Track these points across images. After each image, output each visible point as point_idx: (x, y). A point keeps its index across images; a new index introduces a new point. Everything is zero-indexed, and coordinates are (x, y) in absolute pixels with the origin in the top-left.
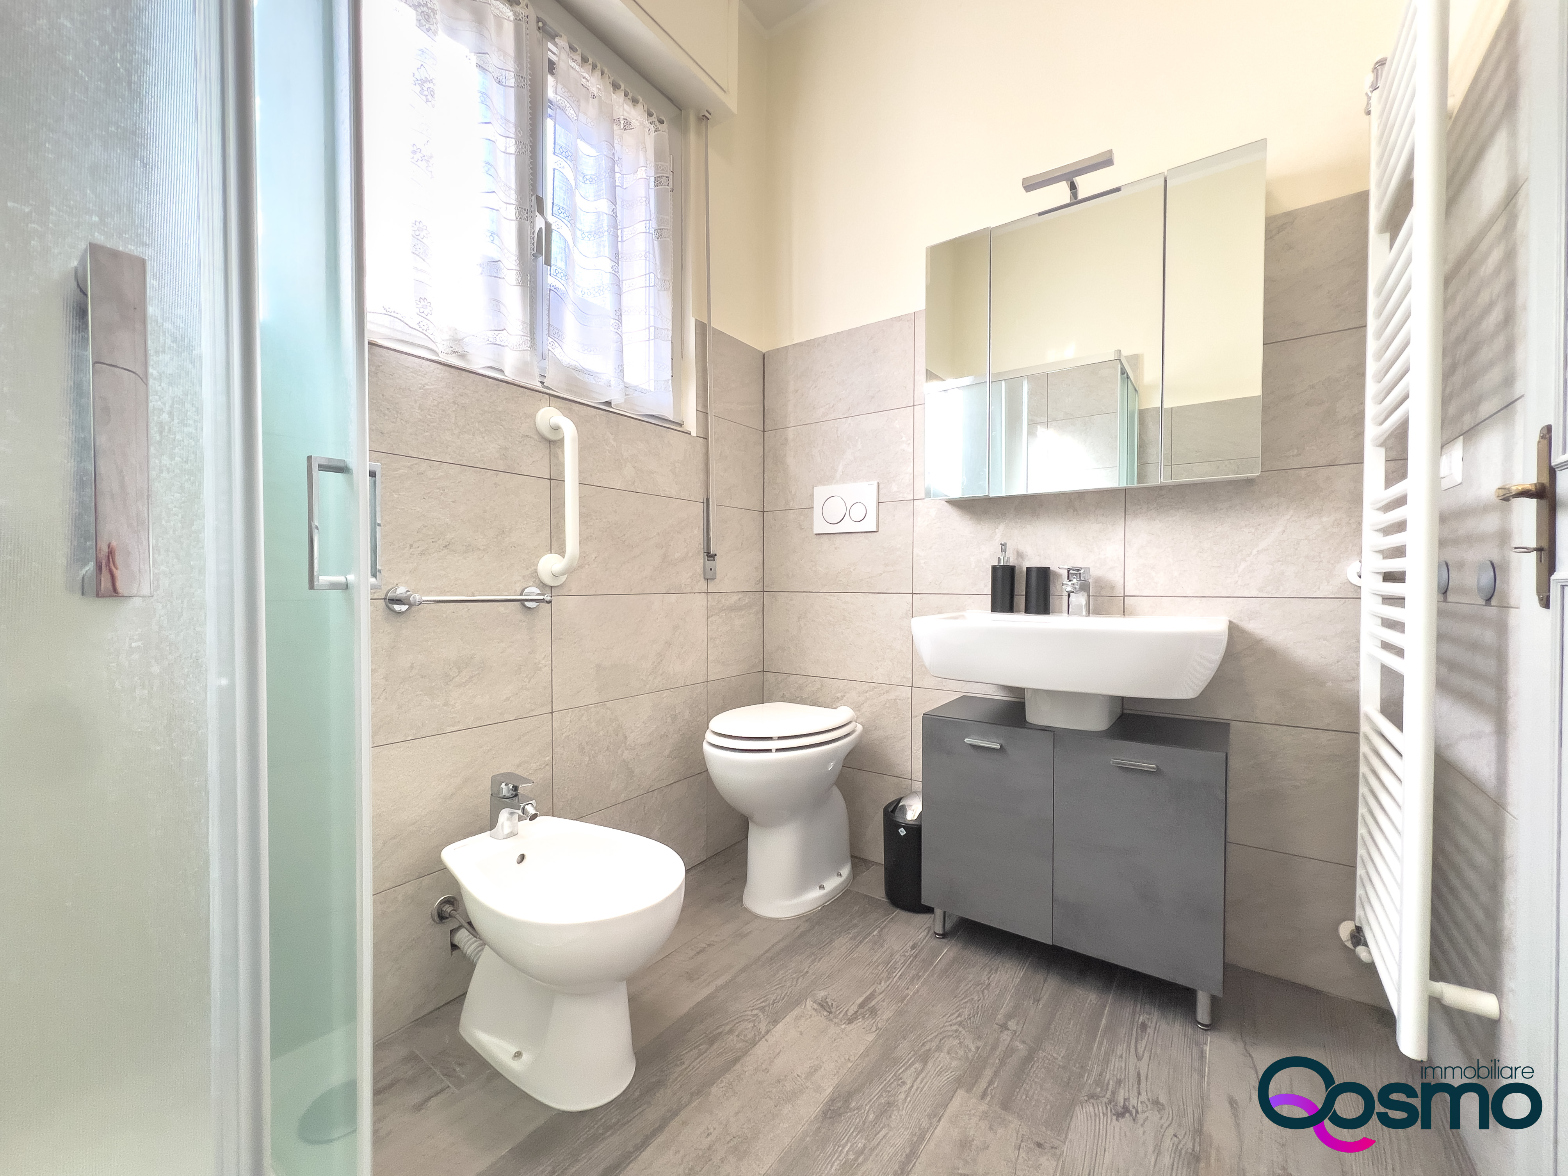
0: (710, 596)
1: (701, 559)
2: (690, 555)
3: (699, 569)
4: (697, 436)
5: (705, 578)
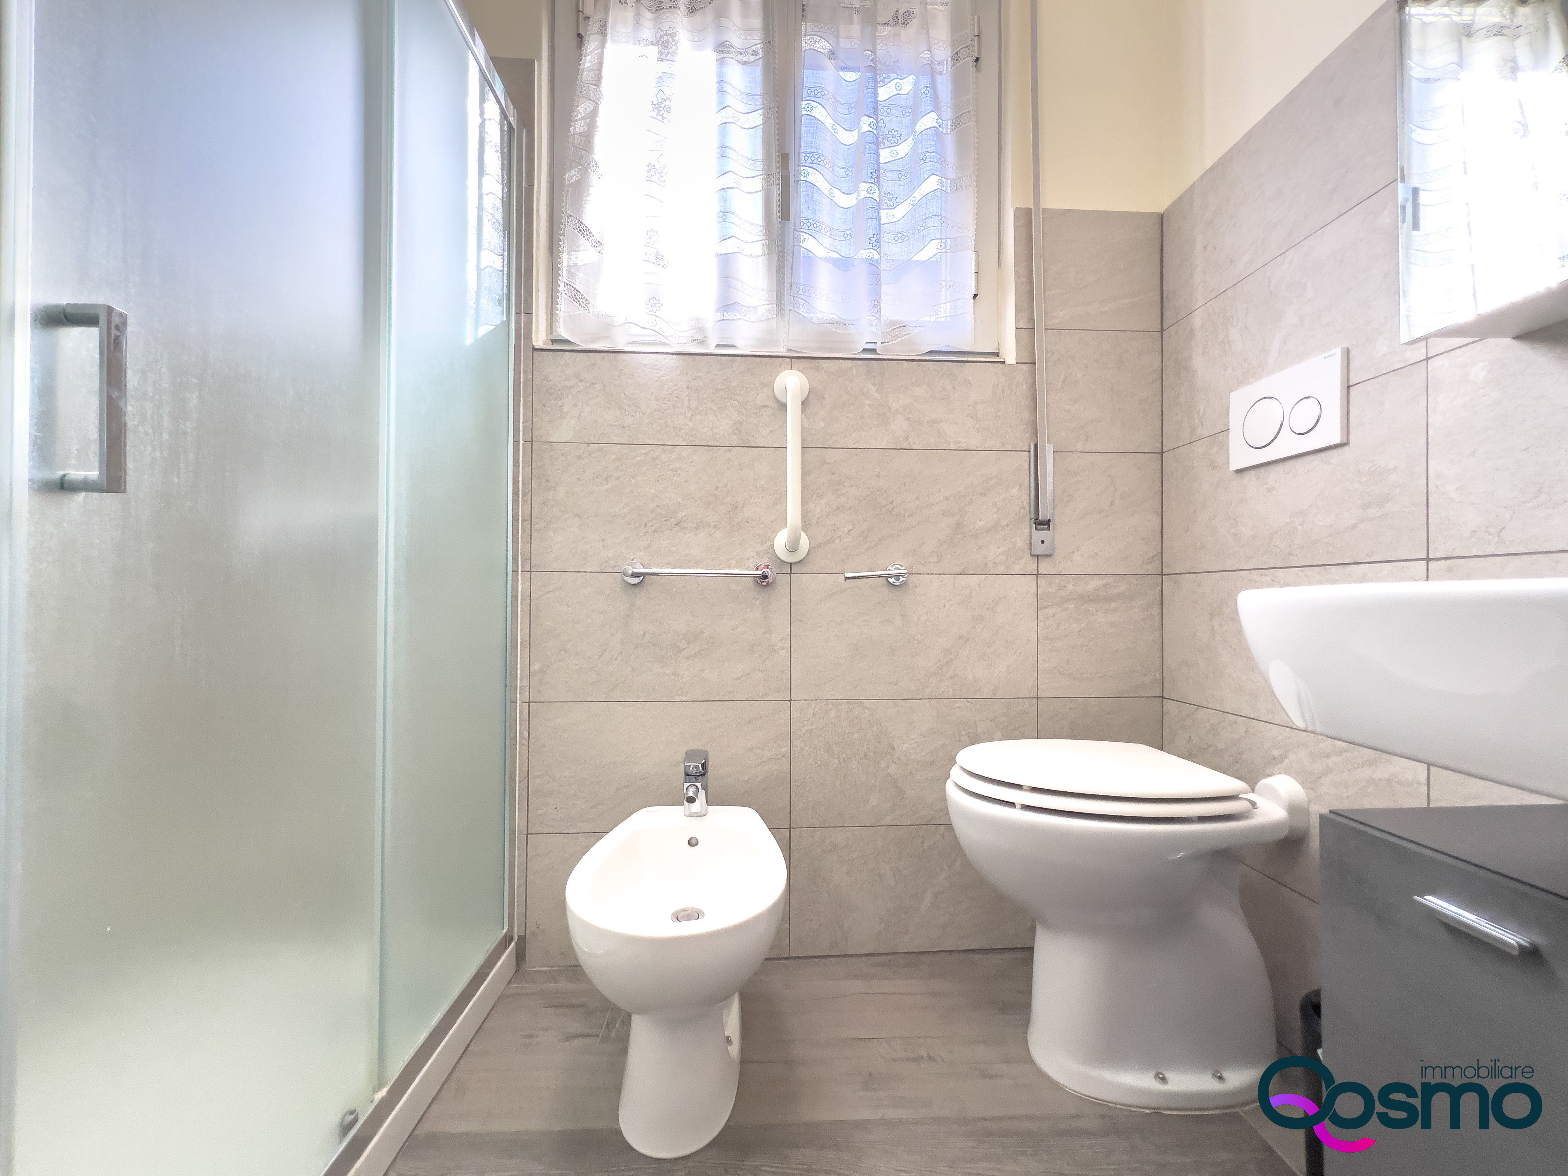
0: (1042, 581)
1: (1026, 528)
2: (1004, 523)
3: (1020, 541)
4: (1017, 363)
5: (1032, 553)
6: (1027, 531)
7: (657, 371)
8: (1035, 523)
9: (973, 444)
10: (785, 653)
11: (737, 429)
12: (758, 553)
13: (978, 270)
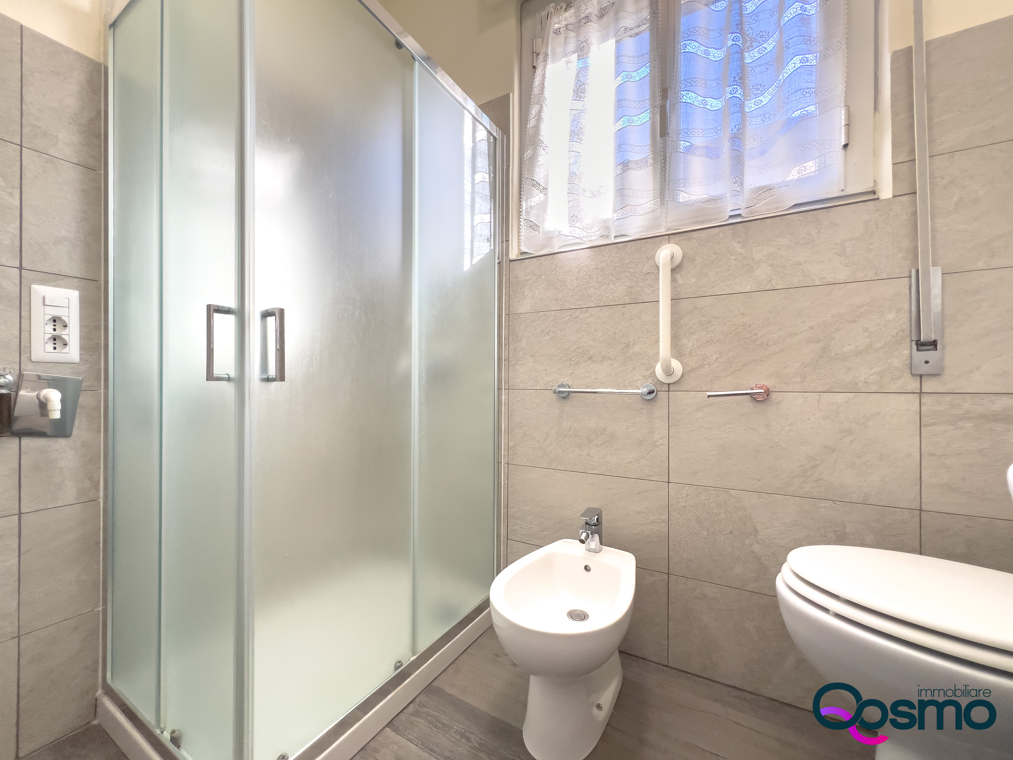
0: (927, 399)
1: (905, 350)
3: (898, 362)
4: (894, 197)
5: (913, 373)
6: (907, 352)
7: (577, 262)
8: (917, 345)
9: (841, 277)
10: (665, 448)
11: (629, 292)
12: (644, 376)
13: (849, 123)
